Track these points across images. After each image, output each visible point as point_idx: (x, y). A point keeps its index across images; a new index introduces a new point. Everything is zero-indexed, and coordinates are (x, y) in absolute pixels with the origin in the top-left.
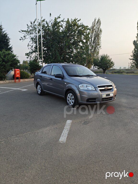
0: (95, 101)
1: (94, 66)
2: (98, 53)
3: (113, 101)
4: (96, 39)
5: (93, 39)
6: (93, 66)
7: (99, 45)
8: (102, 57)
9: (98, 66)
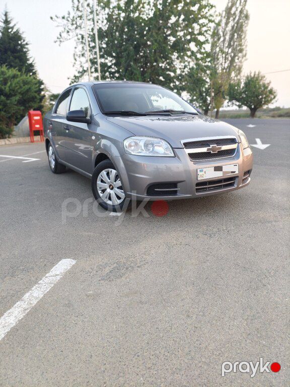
0: (175, 193)
1: (230, 100)
2: (239, 70)
3: (238, 188)
4: (236, 37)
5: (227, 37)
6: (227, 101)
7: (241, 51)
8: (247, 77)
9: (238, 101)
